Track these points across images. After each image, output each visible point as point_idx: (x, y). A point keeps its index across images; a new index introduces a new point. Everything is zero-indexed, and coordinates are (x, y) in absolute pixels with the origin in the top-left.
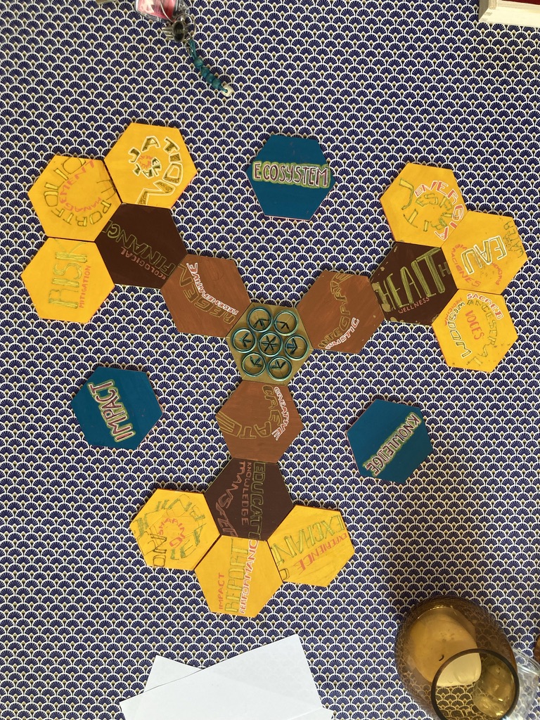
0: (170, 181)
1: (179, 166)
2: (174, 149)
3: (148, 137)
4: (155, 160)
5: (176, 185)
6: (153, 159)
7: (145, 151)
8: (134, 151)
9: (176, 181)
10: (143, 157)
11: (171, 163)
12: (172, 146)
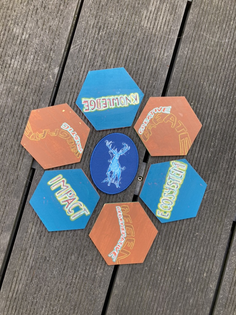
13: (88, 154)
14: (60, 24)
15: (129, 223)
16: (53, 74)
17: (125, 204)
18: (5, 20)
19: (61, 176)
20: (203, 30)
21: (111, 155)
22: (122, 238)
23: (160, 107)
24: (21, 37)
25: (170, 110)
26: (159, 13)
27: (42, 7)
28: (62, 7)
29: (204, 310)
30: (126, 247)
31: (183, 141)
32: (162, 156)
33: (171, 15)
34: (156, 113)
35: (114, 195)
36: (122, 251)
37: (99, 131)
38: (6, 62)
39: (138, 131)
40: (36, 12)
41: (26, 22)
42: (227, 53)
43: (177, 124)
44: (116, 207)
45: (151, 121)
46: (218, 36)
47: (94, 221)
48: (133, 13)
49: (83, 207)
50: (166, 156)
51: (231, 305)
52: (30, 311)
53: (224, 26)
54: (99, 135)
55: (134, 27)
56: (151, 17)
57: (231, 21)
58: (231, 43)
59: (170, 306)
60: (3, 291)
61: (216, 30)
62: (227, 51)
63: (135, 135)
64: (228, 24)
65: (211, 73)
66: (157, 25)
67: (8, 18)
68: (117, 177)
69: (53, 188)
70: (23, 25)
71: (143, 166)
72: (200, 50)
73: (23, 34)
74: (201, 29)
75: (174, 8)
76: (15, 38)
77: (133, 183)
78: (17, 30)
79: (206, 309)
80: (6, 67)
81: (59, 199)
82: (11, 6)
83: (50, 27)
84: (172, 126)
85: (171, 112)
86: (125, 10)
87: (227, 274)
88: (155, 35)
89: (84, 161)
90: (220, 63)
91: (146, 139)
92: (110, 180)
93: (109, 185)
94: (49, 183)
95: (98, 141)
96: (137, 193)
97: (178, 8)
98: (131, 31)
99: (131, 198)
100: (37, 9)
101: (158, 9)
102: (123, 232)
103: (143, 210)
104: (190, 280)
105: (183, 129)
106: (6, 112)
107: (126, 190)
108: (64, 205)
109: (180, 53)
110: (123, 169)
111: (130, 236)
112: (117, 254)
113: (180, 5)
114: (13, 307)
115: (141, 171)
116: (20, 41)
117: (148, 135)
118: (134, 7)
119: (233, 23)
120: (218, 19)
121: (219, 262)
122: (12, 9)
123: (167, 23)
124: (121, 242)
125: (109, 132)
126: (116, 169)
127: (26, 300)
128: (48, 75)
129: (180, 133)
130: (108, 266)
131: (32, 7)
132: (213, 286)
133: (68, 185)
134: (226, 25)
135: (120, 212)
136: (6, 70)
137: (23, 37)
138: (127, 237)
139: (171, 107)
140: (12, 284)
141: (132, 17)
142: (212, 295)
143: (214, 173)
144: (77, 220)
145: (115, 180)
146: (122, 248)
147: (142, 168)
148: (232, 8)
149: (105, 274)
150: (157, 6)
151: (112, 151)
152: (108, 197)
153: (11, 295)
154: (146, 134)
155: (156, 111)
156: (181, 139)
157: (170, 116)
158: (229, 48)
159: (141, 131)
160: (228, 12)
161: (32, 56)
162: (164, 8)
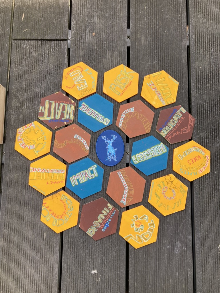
0: (143, 238)
1: (150, 234)
2: (152, 226)
3: (145, 215)
4: (142, 226)
5: (145, 241)
6: (142, 225)
7: (141, 220)
8: (136, 217)
9: (146, 239)
10: (138, 221)
11: (148, 231)
12: (153, 224)
13: (94, 147)
14: (60, 80)
15: (127, 180)
17: (122, 170)
18: (29, 86)
20: (140, 60)
21: (107, 144)
22: (126, 190)
23: (128, 110)
24: (41, 93)
25: (133, 110)
26: (113, 58)
27: (48, 74)
28: (58, 71)
29: (188, 221)
30: (129, 194)
31: (146, 125)
32: (137, 137)
33: (120, 57)
34: (126, 113)
35: (114, 166)
36: (128, 197)
37: (97, 132)
38: (35, 108)
39: (118, 126)
40: (45, 77)
41: (41, 84)
42: (158, 69)
43: (140, 116)
44: (118, 172)
45: (124, 119)
46: (150, 61)
47: (107, 184)
48: (98, 63)
50: (138, 136)
51: (204, 214)
52: (83, 247)
53: (152, 54)
54: (97, 134)
55: (101, 70)
56: (109, 62)
57: (155, 50)
58: (159, 62)
59: (166, 224)
60: (65, 239)
61: (148, 58)
62: (158, 67)
63: (118, 129)
64: (154, 52)
66: (114, 65)
68: (114, 155)
70: (40, 86)
72: (142, 71)
73: (41, 91)
74: (139, 60)
75: (120, 53)
76: (38, 94)
77: (124, 157)
78: (37, 90)
79: (189, 221)
80: (36, 111)
82: (31, 78)
83: (55, 83)
84: (137, 118)
85: (134, 110)
86: (94, 62)
87: (195, 196)
89: (92, 151)
91: (124, 129)
92: (110, 158)
93: (110, 161)
95: (97, 138)
96: (128, 162)
97: (123, 52)
98: (100, 72)
99: (125, 165)
100: (46, 75)
101: (112, 56)
102: (126, 186)
103: (134, 170)
105: (144, 118)
107: (121, 161)
108: (88, 178)
110: (116, 149)
111: (130, 187)
112: (125, 200)
113: (123, 50)
114: (73, 247)
115: (127, 148)
116: (41, 95)
117: (125, 127)
118: (98, 59)
119: (156, 51)
120: (147, 52)
122: (32, 79)
123: (119, 62)
124: (126, 192)
125: (102, 131)
126: (112, 151)
127: (79, 241)
129: (143, 121)
130: (122, 208)
131: (43, 75)
134: (153, 54)
135: (120, 175)
136: (37, 113)
137: (42, 92)
138: (128, 188)
139: (133, 108)
140: (69, 234)
141: (98, 64)
145: (113, 157)
146: (127, 195)
147: (127, 146)
148: (154, 43)
150: (111, 55)
151: (106, 141)
152: (111, 168)
153: (70, 240)
154: (124, 127)
155: (125, 112)
156: (144, 124)
157: (135, 112)
158: (158, 65)
159: (120, 126)
160: (152, 46)
162: (115, 55)
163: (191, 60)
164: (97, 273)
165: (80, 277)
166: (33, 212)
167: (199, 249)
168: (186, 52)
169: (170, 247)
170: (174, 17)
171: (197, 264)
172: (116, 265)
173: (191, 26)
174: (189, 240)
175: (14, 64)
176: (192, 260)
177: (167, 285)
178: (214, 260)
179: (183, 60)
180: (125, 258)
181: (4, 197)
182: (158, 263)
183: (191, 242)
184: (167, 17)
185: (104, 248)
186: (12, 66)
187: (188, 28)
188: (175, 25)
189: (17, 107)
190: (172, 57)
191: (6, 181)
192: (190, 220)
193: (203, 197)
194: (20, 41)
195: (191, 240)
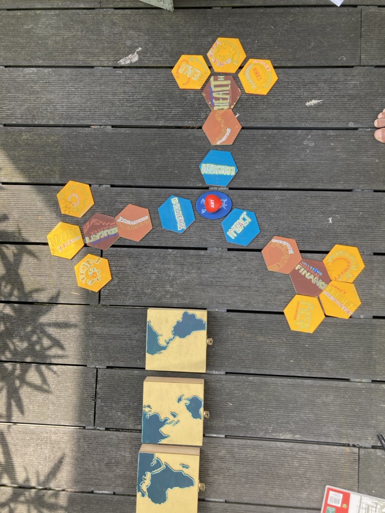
13: (212, 221)
14: (143, 255)
16: (172, 252)
19: (228, 233)
27: (137, 267)
28: (135, 256)
29: (285, 133)
35: (232, 201)
40: (141, 269)
41: (148, 273)
46: (127, 165)
49: (242, 216)
51: (278, 118)
53: (120, 163)
61: (124, 167)
62: (134, 158)
64: (118, 161)
65: (149, 164)
67: (148, 284)
69: (236, 235)
70: (150, 275)
71: (211, 189)
72: (138, 173)
74: (126, 175)
75: (118, 194)
76: (158, 277)
77: (222, 192)
78: (154, 277)
81: (241, 231)
82: (141, 284)
83: (147, 260)
87: (262, 125)
88: (136, 201)
89: (216, 222)
90: (142, 159)
92: (224, 205)
93: (227, 205)
94: (233, 238)
96: (228, 188)
100: (139, 269)
101: (121, 203)
104: (270, 146)
106: (200, 272)
107: (227, 195)
108: (244, 227)
109: (143, 184)
113: (115, 191)
116: (159, 274)
119: (117, 158)
120: (117, 168)
121: (255, 131)
123: (128, 196)
128: (174, 254)
131: (138, 272)
132: (270, 132)
133: (232, 227)
137: (156, 273)
142: (275, 131)
143: (205, 148)
144: (250, 218)
148: (109, 161)
149: (277, 195)
160: (112, 163)
161: (166, 265)
163: (128, 124)
164: (331, 218)
165: (335, 233)
166: (275, 279)
167: (310, 124)
168: (119, 129)
169: (308, 150)
170: (82, 140)
171: (323, 126)
172: (324, 200)
173: (92, 124)
174: (302, 132)
175: (126, 302)
176: (319, 131)
177: (342, 154)
178: (320, 110)
179: (127, 132)
180: (318, 192)
181: (260, 308)
182: (322, 162)
183: (304, 131)
184: (82, 147)
185: (309, 212)
186: (127, 304)
187: (93, 127)
188: (91, 139)
189: (171, 298)
190: (124, 143)
191: (245, 307)
192: (284, 131)
193: (262, 118)
194: (101, 296)
195: (302, 131)
